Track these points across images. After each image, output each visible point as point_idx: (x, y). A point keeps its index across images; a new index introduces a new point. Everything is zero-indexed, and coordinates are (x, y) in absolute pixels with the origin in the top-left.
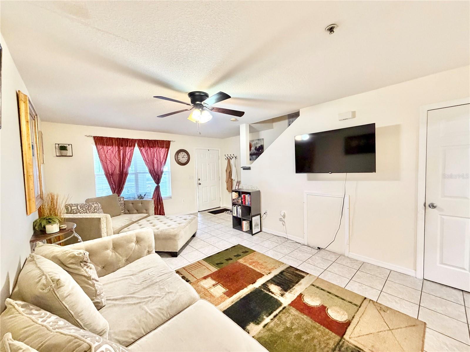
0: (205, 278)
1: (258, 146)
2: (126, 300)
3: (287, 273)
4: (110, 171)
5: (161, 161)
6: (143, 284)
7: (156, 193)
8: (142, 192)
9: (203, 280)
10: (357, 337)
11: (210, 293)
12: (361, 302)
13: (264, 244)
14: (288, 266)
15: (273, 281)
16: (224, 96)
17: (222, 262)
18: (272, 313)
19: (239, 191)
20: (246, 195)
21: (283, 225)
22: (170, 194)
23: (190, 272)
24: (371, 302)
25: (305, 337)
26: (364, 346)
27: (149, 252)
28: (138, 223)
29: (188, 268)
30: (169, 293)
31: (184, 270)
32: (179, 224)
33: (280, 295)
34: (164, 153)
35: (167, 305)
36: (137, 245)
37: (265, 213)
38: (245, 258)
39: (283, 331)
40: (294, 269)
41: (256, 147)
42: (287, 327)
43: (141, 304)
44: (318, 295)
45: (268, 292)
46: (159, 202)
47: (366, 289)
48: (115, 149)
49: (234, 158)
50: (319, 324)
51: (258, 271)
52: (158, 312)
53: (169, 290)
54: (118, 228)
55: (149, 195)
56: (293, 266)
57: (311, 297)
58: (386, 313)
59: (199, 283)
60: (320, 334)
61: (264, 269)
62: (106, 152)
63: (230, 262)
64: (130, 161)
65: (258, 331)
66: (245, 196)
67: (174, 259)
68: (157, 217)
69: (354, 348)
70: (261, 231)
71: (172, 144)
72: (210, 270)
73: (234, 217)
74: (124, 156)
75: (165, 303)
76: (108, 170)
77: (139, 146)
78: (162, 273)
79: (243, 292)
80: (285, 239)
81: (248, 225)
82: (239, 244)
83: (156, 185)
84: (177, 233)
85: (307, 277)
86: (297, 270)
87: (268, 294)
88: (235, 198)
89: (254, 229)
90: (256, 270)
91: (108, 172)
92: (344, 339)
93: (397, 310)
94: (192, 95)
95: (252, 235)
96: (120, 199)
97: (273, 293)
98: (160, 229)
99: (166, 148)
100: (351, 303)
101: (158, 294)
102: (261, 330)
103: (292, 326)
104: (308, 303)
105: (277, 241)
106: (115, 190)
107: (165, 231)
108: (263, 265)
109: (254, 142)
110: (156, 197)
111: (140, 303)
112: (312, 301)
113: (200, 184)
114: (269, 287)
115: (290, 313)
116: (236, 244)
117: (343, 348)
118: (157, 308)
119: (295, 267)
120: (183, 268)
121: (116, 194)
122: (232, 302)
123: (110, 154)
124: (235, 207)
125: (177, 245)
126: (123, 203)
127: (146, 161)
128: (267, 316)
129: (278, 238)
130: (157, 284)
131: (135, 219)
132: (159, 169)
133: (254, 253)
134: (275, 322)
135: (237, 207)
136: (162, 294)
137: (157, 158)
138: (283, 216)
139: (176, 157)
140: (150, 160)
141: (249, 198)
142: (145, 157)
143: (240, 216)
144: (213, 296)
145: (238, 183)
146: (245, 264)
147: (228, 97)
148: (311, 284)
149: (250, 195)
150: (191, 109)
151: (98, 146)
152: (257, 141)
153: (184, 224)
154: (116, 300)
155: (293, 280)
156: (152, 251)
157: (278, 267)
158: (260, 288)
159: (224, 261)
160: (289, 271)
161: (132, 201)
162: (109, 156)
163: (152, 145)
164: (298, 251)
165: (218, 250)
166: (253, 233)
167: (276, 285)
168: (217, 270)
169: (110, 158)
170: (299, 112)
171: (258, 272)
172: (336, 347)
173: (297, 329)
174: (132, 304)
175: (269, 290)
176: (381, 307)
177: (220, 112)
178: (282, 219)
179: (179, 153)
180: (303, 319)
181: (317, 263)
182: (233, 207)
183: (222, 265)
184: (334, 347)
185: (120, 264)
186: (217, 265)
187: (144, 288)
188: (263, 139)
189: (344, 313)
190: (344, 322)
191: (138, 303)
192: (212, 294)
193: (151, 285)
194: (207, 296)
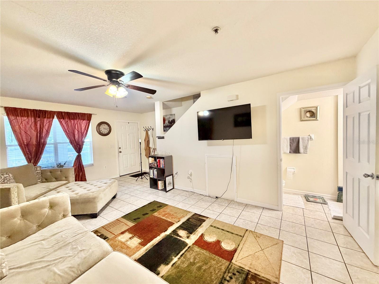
0: (123, 233)
1: (170, 120)
2: (33, 266)
3: (193, 219)
4: (25, 142)
5: (83, 132)
6: (54, 247)
7: (77, 161)
8: (62, 160)
9: (121, 235)
10: (240, 260)
11: (126, 245)
12: (244, 233)
13: (176, 198)
14: (194, 214)
15: (181, 227)
16: (137, 76)
17: (139, 217)
18: (179, 253)
19: (155, 156)
20: (161, 160)
21: (191, 182)
22: (92, 162)
23: (109, 230)
24: (250, 232)
25: (204, 268)
26: (245, 265)
27: (64, 216)
28: (56, 190)
29: (107, 226)
30: (81, 251)
31: (103, 229)
32: (99, 187)
33: (186, 238)
34: (85, 125)
35: (79, 262)
36: (51, 210)
37: (176, 174)
38: (159, 211)
39: (187, 266)
40: (198, 215)
41: (169, 121)
42: (191, 262)
43: (50, 267)
44: (215, 233)
45: (177, 237)
46: (80, 170)
47: (248, 223)
48: (31, 120)
49: (151, 130)
50: (215, 255)
51: (170, 220)
52: (68, 271)
53: (82, 249)
54: (32, 197)
55: (70, 164)
56: (197, 213)
57: (210, 235)
58: (260, 239)
59: (116, 238)
60: (215, 262)
61: (174, 218)
62: (21, 122)
63: (147, 216)
64: (48, 132)
65: (167, 270)
66: (159, 161)
67: (94, 220)
68: (76, 184)
69: (238, 268)
70: (173, 188)
71: (93, 117)
72: (127, 225)
73: (151, 178)
74: (42, 126)
75: (76, 261)
76: (23, 141)
77: (58, 118)
78: (76, 233)
79: (156, 240)
80: (192, 193)
81: (163, 184)
82: (155, 201)
83: (77, 154)
84: (96, 196)
85: (207, 220)
86: (200, 215)
87: (177, 238)
88: (152, 162)
89: (168, 187)
90: (168, 220)
91: (22, 142)
92: (232, 263)
93: (267, 235)
94: (108, 72)
95: (166, 192)
96: (37, 169)
97: (180, 237)
98: (79, 194)
99: (88, 120)
100: (237, 235)
101: (69, 253)
102: (170, 269)
103: (194, 261)
104: (207, 240)
105: (186, 195)
106: (32, 160)
107: (84, 195)
108: (174, 215)
109: (167, 117)
110: (77, 165)
111: (49, 265)
112: (210, 239)
113: (121, 152)
114: (178, 233)
115: (193, 251)
116: (152, 200)
117: (231, 270)
118: (67, 267)
119: (199, 214)
120: (102, 227)
121: (32, 164)
122: (146, 250)
123: (25, 125)
124: (152, 170)
125: (97, 207)
126: (39, 172)
127: (66, 131)
128: (175, 257)
129: (187, 193)
130: (70, 244)
131: (53, 187)
132: (80, 139)
133: (167, 207)
134: (182, 260)
135: (153, 170)
136: (74, 253)
137: (78, 129)
138: (190, 175)
139: (98, 128)
140: (70, 131)
141: (163, 162)
142: (65, 128)
143: (156, 177)
144: (129, 247)
145: (154, 150)
146: (159, 216)
147: (140, 76)
148: (210, 225)
149: (164, 159)
150: (108, 85)
151: (10, 116)
152: (170, 116)
153: (103, 188)
154: (21, 267)
155: (196, 224)
156: (68, 214)
157: (186, 215)
158: (170, 234)
159: (141, 216)
160: (194, 217)
161: (50, 170)
162: (24, 126)
163: (73, 118)
164: (202, 201)
165: (136, 207)
166: (167, 191)
167: (183, 230)
168: (134, 224)
169: (25, 129)
170: (200, 94)
171: (170, 222)
172: (226, 270)
173: (198, 262)
174: (39, 269)
175: (178, 235)
176: (257, 235)
177: (135, 89)
178: (190, 177)
179: (100, 125)
180: (203, 253)
181: (215, 209)
182: (150, 170)
183: (139, 219)
184: (225, 270)
185: (30, 232)
186: (134, 220)
187: (55, 251)
188: (174, 114)
189: (233, 243)
190: (232, 250)
191: (46, 267)
192: (128, 246)
193: (64, 246)
194: (123, 249)
